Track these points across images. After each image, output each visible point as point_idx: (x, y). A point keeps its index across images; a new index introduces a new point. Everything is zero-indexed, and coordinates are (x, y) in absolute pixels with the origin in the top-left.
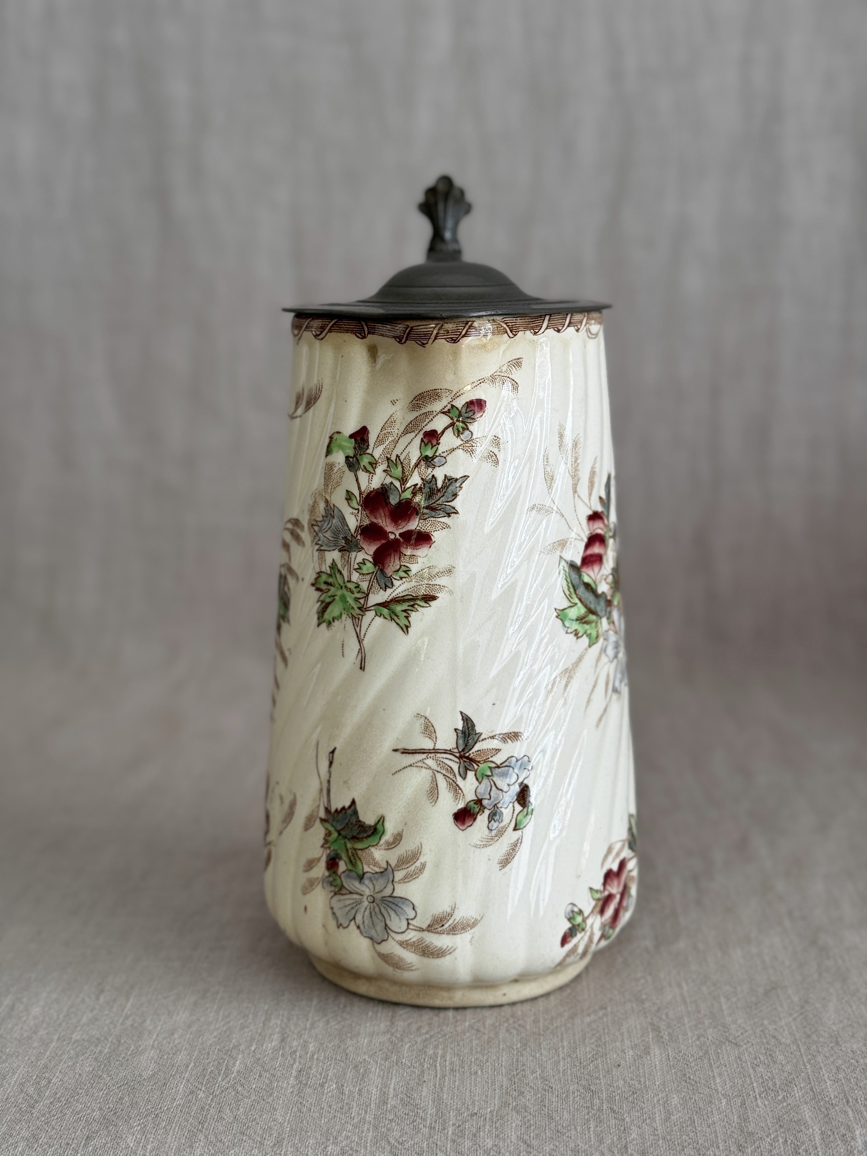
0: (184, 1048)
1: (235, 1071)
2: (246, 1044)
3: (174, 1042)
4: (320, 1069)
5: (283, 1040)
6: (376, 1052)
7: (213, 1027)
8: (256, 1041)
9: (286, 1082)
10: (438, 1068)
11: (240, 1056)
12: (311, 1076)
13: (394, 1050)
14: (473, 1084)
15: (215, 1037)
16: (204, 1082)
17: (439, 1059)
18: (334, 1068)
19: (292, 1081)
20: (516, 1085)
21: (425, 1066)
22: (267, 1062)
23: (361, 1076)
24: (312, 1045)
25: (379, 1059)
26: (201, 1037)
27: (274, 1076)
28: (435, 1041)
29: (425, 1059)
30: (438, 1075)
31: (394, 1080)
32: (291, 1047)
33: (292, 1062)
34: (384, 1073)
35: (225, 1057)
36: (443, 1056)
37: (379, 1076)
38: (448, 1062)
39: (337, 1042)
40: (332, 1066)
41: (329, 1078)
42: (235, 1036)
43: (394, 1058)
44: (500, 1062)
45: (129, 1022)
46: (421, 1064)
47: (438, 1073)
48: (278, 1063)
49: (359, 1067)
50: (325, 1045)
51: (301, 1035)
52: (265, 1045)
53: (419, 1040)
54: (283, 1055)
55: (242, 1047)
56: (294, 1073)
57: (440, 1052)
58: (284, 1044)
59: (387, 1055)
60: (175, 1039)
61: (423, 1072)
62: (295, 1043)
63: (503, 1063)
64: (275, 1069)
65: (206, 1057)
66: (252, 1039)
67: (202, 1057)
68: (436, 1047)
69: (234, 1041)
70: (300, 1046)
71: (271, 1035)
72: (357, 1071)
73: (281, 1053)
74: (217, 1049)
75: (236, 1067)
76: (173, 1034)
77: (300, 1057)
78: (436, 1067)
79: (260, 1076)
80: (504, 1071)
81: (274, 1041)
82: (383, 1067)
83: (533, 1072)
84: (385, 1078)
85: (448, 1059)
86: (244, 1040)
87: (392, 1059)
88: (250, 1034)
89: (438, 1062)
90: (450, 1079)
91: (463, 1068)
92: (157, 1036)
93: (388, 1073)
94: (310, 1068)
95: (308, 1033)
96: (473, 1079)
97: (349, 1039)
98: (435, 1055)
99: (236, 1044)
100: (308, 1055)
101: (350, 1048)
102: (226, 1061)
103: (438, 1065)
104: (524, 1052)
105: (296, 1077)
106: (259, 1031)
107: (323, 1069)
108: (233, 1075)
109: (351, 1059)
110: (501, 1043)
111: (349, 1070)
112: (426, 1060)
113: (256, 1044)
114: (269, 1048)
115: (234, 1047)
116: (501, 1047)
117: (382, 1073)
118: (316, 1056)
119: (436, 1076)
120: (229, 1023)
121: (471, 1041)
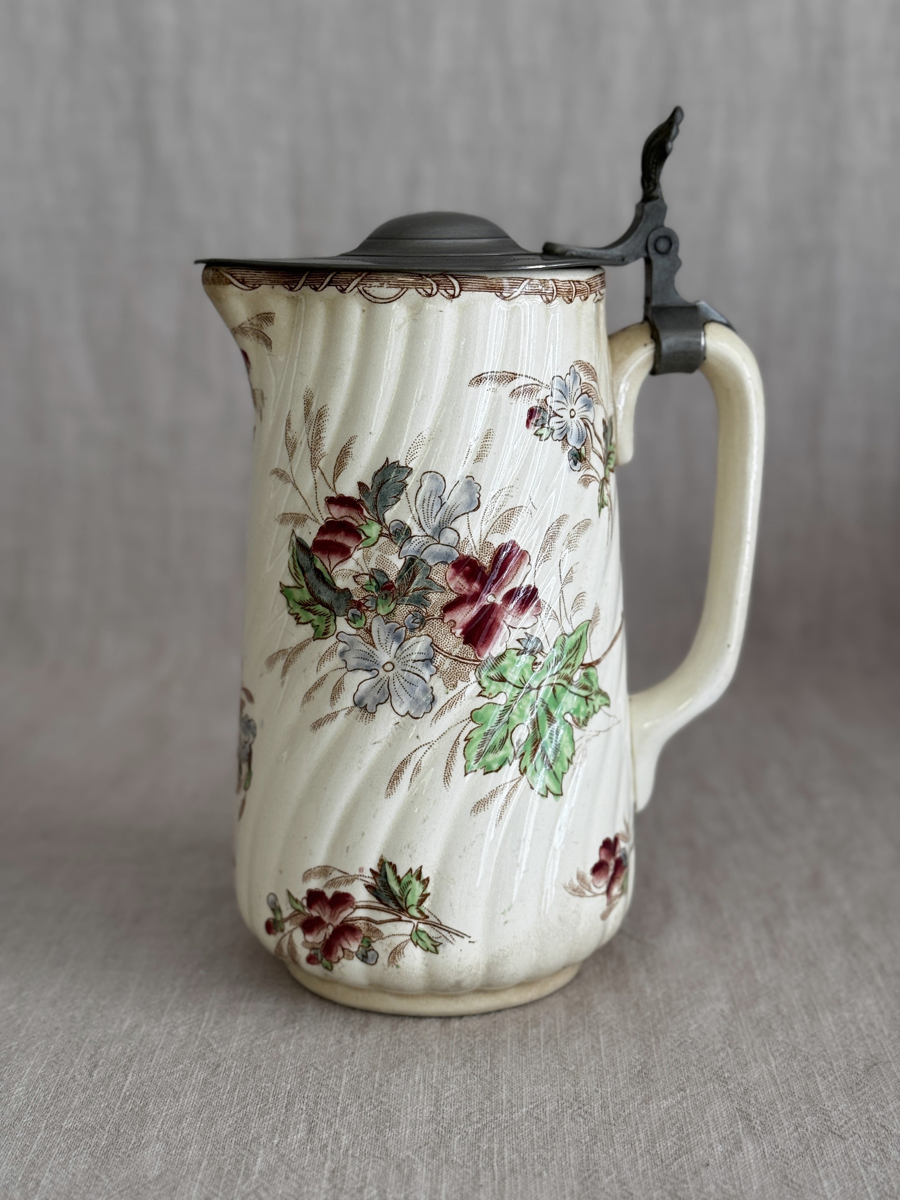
0: (194, 1140)
1: (257, 1171)
2: (267, 1135)
3: (182, 1133)
4: (357, 1168)
5: (310, 1131)
6: (420, 1147)
7: (227, 1113)
8: (278, 1131)
9: (317, 1186)
10: (496, 1168)
11: (261, 1152)
12: (347, 1178)
13: (442, 1144)
14: (538, 1190)
15: (229, 1126)
16: (221, 1186)
17: (495, 1156)
18: (373, 1168)
19: (325, 1184)
20: (590, 1191)
21: (480, 1166)
22: (293, 1159)
23: (405, 1178)
24: (345, 1137)
25: (425, 1157)
26: (214, 1126)
27: (302, 1177)
28: (490, 1132)
29: (479, 1156)
30: (497, 1178)
31: (444, 1185)
32: (320, 1140)
33: (322, 1159)
34: (432, 1174)
35: (244, 1152)
36: (500, 1152)
37: (426, 1178)
38: (506, 1161)
39: (374, 1132)
40: (371, 1165)
41: (368, 1180)
42: (253, 1125)
43: (443, 1155)
44: (568, 1160)
45: (128, 1106)
46: (475, 1163)
47: (496, 1174)
48: (307, 1161)
49: (403, 1166)
50: (360, 1138)
51: (331, 1124)
52: (289, 1136)
53: (470, 1130)
54: (312, 1151)
55: (263, 1140)
56: (327, 1174)
57: (496, 1147)
58: (311, 1135)
59: (434, 1151)
60: (183, 1129)
61: (478, 1173)
62: (325, 1135)
63: (572, 1162)
64: (303, 1169)
65: (220, 1152)
66: (274, 1129)
67: (216, 1153)
68: (490, 1140)
69: (252, 1131)
70: (331, 1139)
71: (296, 1124)
72: (400, 1171)
73: (309, 1148)
74: (233, 1142)
75: (257, 1167)
76: (180, 1122)
77: (332, 1152)
78: (493, 1166)
79: (287, 1178)
80: (573, 1172)
81: (300, 1131)
82: (430, 1167)
83: (608, 1174)
84: (434, 1181)
85: (506, 1156)
86: (265, 1130)
87: (441, 1156)
88: (271, 1122)
89: (495, 1160)
90: (510, 1183)
91: (525, 1167)
92: (163, 1124)
93: (437, 1174)
94: (345, 1167)
95: (340, 1121)
96: (538, 1183)
97: (388, 1130)
98: (491, 1150)
99: (255, 1135)
100: (342, 1151)
101: (391, 1142)
102: (245, 1158)
103: (495, 1164)
104: (595, 1148)
105: (330, 1180)
106: (281, 1119)
107: (360, 1169)
108: (254, 1177)
109: (392, 1156)
110: (567, 1136)
111: (391, 1170)
112: (480, 1158)
113: (280, 1136)
114: (295, 1141)
115: (254, 1140)
116: (567, 1140)
117: (430, 1174)
118: (350, 1152)
119: (494, 1179)
120: (245, 1107)
121: (531, 1133)
